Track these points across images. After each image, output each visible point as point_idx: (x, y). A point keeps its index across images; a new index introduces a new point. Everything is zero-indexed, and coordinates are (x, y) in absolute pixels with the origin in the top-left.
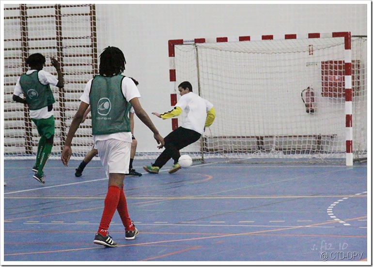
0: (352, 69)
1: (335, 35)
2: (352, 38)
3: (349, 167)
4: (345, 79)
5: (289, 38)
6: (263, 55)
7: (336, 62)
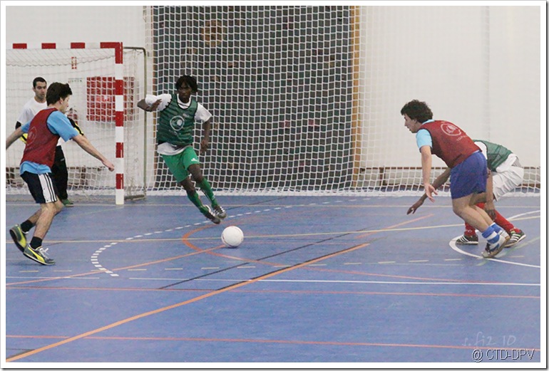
0: (124, 88)
1: (104, 45)
2: (124, 50)
3: (119, 206)
4: (116, 99)
5: (47, 48)
6: (14, 67)
7: (104, 79)
